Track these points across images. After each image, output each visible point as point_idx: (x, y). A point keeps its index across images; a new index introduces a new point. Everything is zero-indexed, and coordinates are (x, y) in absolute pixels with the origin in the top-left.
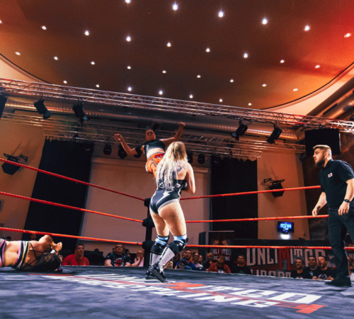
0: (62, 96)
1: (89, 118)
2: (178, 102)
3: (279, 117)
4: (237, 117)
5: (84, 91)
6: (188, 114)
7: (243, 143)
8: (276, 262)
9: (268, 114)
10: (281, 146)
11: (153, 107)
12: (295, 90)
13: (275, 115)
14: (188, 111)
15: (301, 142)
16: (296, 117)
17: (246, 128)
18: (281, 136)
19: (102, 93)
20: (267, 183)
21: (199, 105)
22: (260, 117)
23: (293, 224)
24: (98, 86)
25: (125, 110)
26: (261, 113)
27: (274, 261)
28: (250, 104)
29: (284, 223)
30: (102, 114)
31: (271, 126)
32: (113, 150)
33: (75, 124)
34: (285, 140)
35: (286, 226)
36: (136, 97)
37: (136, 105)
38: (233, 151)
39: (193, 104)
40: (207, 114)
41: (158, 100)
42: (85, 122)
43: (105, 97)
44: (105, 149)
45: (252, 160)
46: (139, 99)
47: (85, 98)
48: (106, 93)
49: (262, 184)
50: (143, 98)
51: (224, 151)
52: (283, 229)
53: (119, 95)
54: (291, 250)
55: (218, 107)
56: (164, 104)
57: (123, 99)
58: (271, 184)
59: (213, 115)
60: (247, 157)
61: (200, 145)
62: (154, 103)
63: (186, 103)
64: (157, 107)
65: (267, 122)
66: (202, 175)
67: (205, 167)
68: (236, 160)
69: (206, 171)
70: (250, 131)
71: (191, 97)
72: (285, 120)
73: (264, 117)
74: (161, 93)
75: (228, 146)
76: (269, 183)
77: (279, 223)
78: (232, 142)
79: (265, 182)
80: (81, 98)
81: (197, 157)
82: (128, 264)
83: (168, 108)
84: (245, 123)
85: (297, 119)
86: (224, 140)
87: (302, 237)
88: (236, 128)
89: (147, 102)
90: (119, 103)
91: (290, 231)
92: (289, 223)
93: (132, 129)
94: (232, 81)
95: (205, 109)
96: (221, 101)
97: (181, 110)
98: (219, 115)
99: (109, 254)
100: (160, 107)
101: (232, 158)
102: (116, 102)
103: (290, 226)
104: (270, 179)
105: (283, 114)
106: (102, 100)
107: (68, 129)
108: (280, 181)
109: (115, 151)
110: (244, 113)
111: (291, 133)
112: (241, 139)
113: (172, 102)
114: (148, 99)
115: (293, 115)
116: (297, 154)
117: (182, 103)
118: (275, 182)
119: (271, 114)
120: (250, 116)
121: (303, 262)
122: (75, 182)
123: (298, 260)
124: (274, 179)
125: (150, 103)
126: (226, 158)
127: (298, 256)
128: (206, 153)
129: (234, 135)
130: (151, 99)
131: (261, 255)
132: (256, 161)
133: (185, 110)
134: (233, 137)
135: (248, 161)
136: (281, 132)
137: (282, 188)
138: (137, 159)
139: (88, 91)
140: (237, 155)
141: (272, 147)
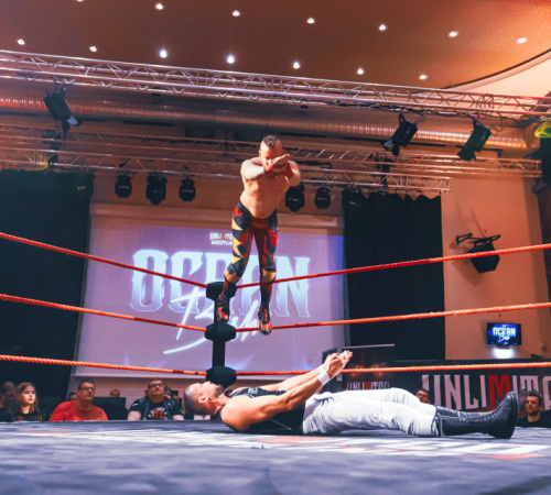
0: (19, 74)
1: (80, 120)
2: (268, 80)
3: (485, 103)
4: (395, 106)
5: (66, 62)
6: (291, 105)
7: (411, 160)
8: (484, 405)
9: (459, 98)
10: (491, 165)
11: (216, 92)
12: (521, 41)
13: (476, 98)
14: (290, 98)
15: (535, 155)
16: (522, 101)
17: (414, 129)
18: (487, 143)
19: (105, 66)
20: (462, 244)
21: (312, 84)
22: (444, 105)
23: (518, 328)
24: (93, 49)
25: (156, 100)
26: (445, 96)
27: (480, 403)
28: (423, 77)
29: (499, 325)
30: (107, 110)
31: (467, 123)
32: (134, 186)
33: (50, 133)
34: (499, 152)
35: (505, 333)
36: (179, 73)
37: (179, 88)
38: (388, 180)
39: (300, 83)
40: (330, 102)
41: (224, 76)
42: (71, 130)
43: (112, 74)
44: (117, 184)
45: (431, 196)
46: (185, 76)
47: (69, 78)
48: (114, 66)
49: (452, 246)
50: (194, 74)
51: (368, 180)
52: (497, 337)
53: (142, 69)
54: (515, 378)
55: (353, 86)
56: (239, 85)
57: (150, 78)
58: (472, 246)
59: (343, 105)
60: (420, 191)
61: (318, 168)
62: (218, 84)
63: (285, 82)
64: (223, 92)
65: (458, 115)
66: (325, 231)
67: (331, 215)
68: (396, 197)
69: (333, 224)
70: (422, 134)
71: (296, 66)
72: (496, 108)
73: (452, 104)
74: (231, 60)
75: (378, 168)
76: (467, 244)
77: (490, 326)
78: (387, 160)
79: (458, 242)
80: (61, 78)
81: (313, 196)
82: (179, 418)
83: (247, 94)
84: (411, 119)
85: (524, 106)
86: (371, 156)
87: (539, 352)
88: (392, 131)
89: (202, 82)
90: (143, 85)
91: (515, 342)
92: (511, 325)
93: (172, 141)
94: (383, 28)
95: (327, 92)
96: (360, 72)
97: (275, 96)
98: (355, 104)
99: (137, 401)
100: (230, 93)
101: (388, 195)
102: (135, 84)
103: (513, 331)
104: (469, 236)
105: (492, 96)
106: (106, 82)
107: (34, 145)
108: (491, 239)
109: (139, 188)
110: (410, 98)
111: (512, 135)
112: (405, 153)
113: (256, 79)
114: (203, 74)
115: (515, 97)
116: (526, 180)
117: (277, 81)
118: (480, 240)
119: (467, 98)
120: (421, 103)
121: (541, 401)
122: (64, 254)
123: (530, 398)
124: (477, 235)
125: (209, 83)
126: (375, 195)
127: (529, 389)
128: (332, 185)
129: (389, 144)
130: (211, 75)
131: (453, 391)
132: (438, 199)
133: (284, 97)
134: (386, 149)
135: (422, 198)
136: (489, 134)
137: (493, 249)
138: (187, 203)
139: (73, 63)
140: (397, 186)
141: (471, 169)
